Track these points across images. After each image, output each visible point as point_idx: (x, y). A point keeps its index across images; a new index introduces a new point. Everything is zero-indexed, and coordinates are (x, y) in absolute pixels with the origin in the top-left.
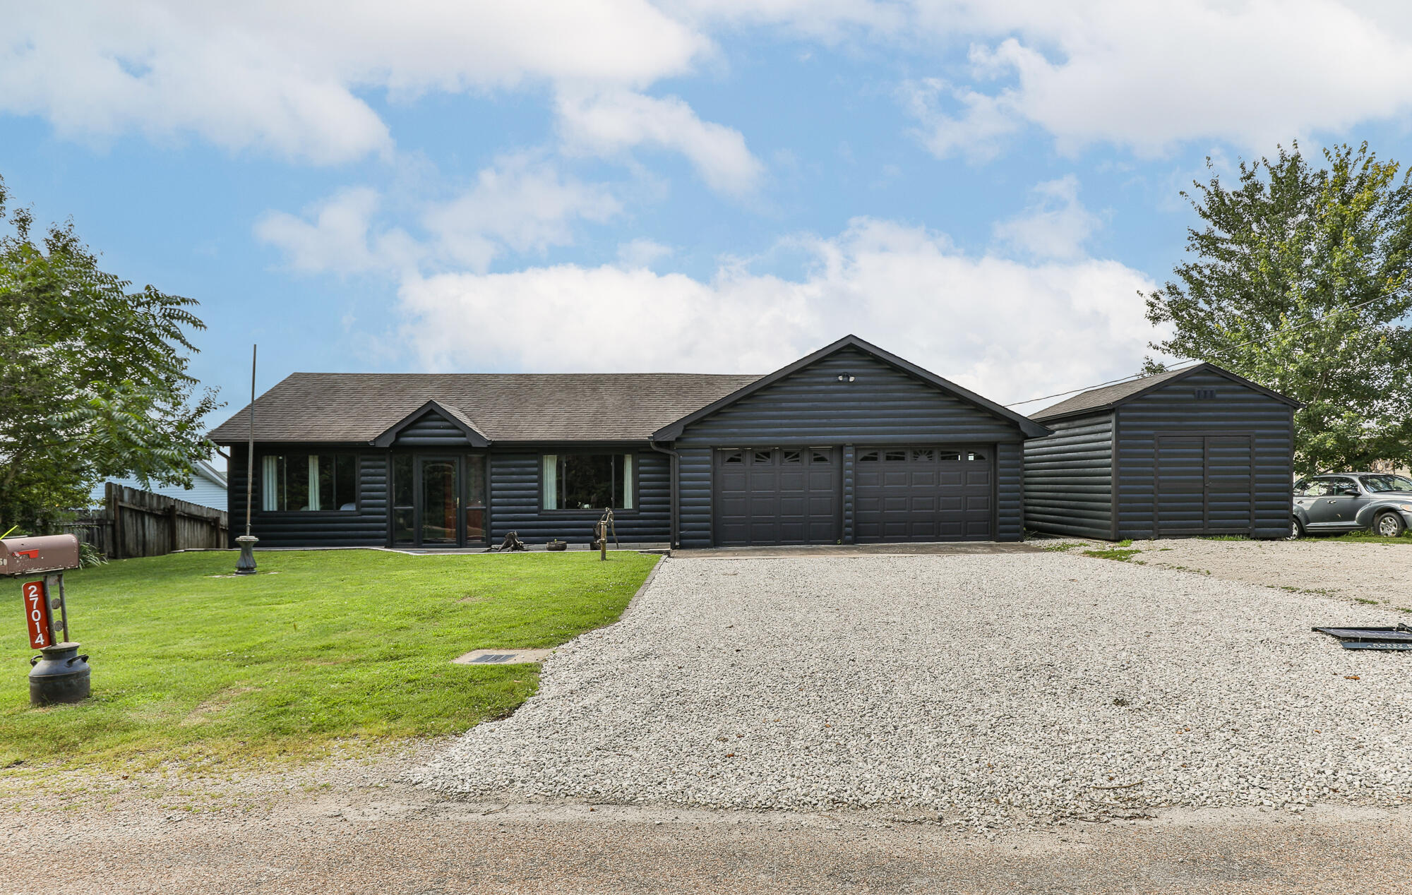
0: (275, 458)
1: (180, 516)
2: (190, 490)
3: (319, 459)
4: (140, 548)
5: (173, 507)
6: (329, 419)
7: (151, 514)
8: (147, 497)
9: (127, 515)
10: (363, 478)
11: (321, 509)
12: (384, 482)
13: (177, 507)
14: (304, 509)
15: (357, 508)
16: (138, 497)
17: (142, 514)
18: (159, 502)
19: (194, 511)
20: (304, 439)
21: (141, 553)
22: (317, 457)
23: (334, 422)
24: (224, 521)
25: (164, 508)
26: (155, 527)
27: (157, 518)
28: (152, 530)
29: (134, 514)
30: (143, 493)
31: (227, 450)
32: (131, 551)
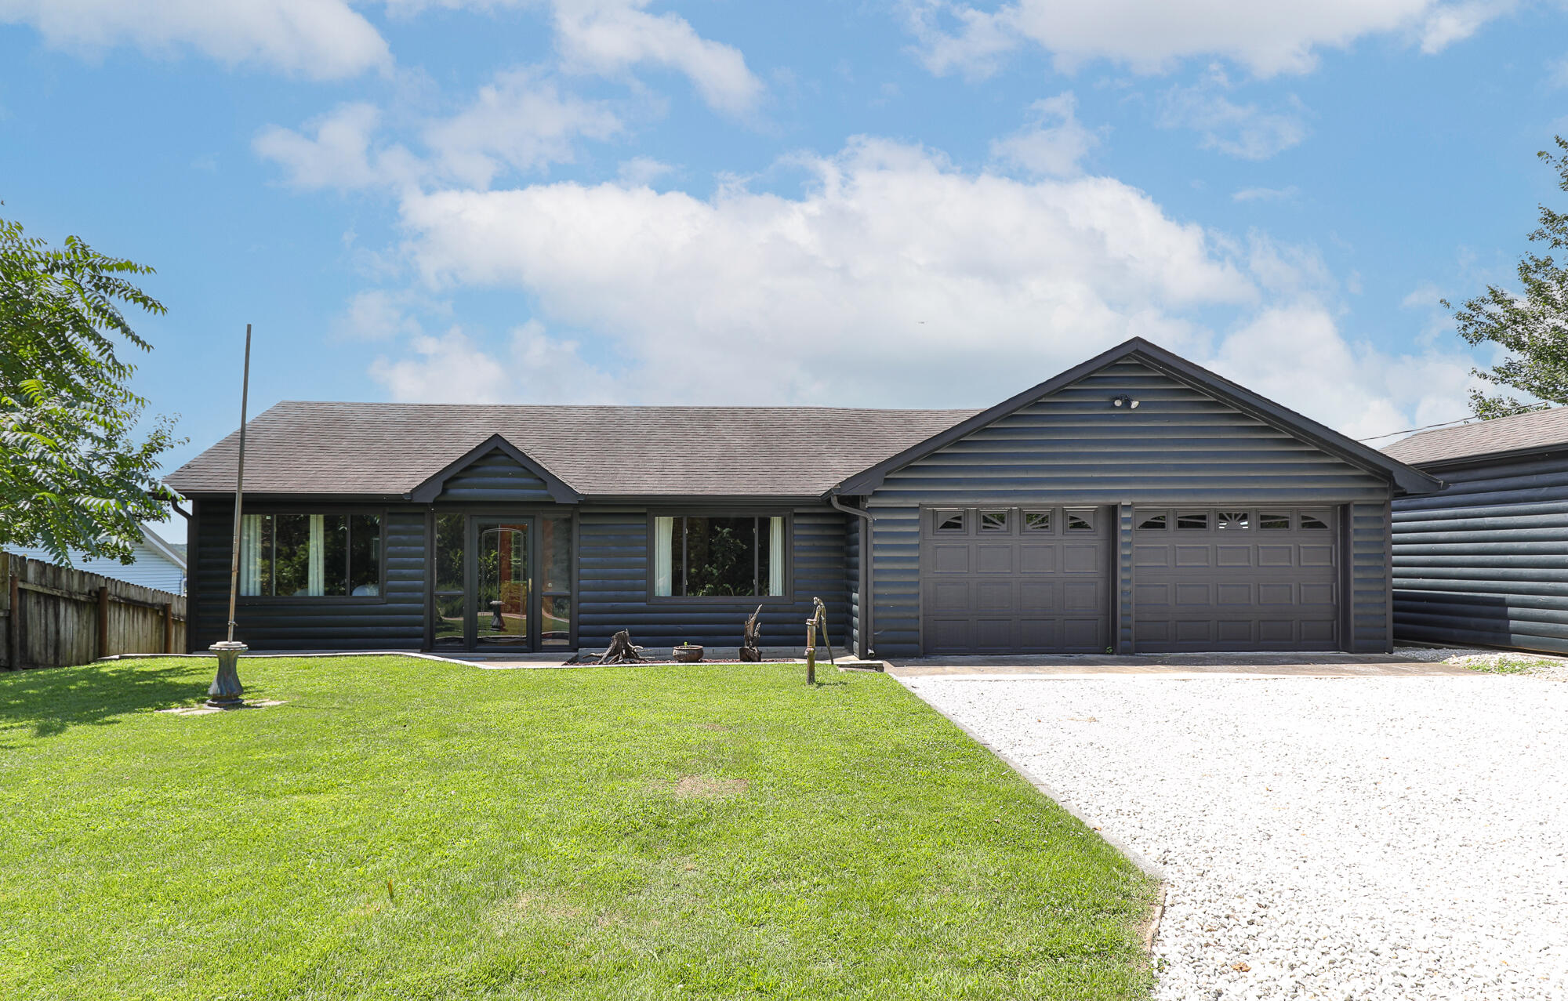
0: (259, 517)
1: (113, 602)
2: (130, 565)
3: (326, 520)
4: (51, 651)
5: (103, 589)
6: (340, 462)
7: (70, 601)
8: (64, 575)
9: (31, 603)
10: (391, 549)
11: (326, 593)
12: (422, 555)
13: (109, 589)
14: (299, 593)
15: (381, 592)
16: (49, 573)
17: (56, 600)
18: (82, 582)
19: (134, 594)
20: (306, 490)
21: (51, 659)
22: (321, 517)
23: (346, 467)
24: (180, 608)
25: (90, 591)
26: (76, 619)
27: (78, 604)
28: (71, 625)
29: (42, 600)
30: (57, 570)
31: (188, 506)
32: (36, 657)
